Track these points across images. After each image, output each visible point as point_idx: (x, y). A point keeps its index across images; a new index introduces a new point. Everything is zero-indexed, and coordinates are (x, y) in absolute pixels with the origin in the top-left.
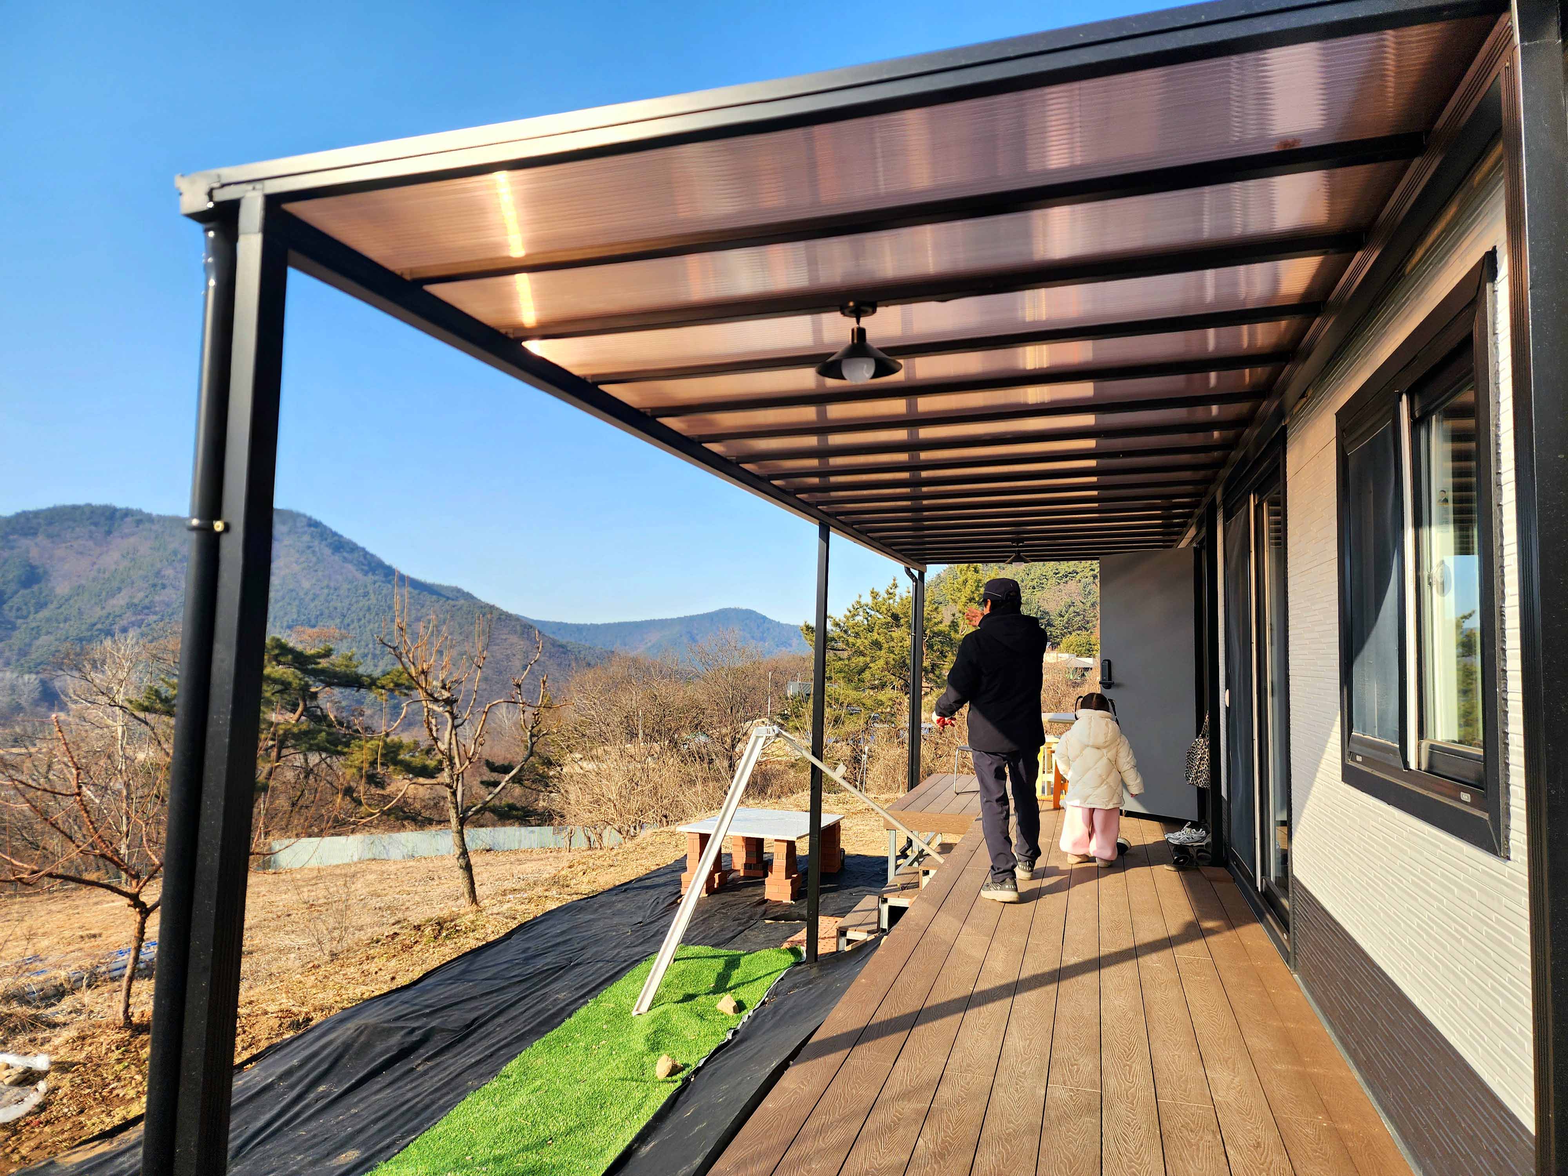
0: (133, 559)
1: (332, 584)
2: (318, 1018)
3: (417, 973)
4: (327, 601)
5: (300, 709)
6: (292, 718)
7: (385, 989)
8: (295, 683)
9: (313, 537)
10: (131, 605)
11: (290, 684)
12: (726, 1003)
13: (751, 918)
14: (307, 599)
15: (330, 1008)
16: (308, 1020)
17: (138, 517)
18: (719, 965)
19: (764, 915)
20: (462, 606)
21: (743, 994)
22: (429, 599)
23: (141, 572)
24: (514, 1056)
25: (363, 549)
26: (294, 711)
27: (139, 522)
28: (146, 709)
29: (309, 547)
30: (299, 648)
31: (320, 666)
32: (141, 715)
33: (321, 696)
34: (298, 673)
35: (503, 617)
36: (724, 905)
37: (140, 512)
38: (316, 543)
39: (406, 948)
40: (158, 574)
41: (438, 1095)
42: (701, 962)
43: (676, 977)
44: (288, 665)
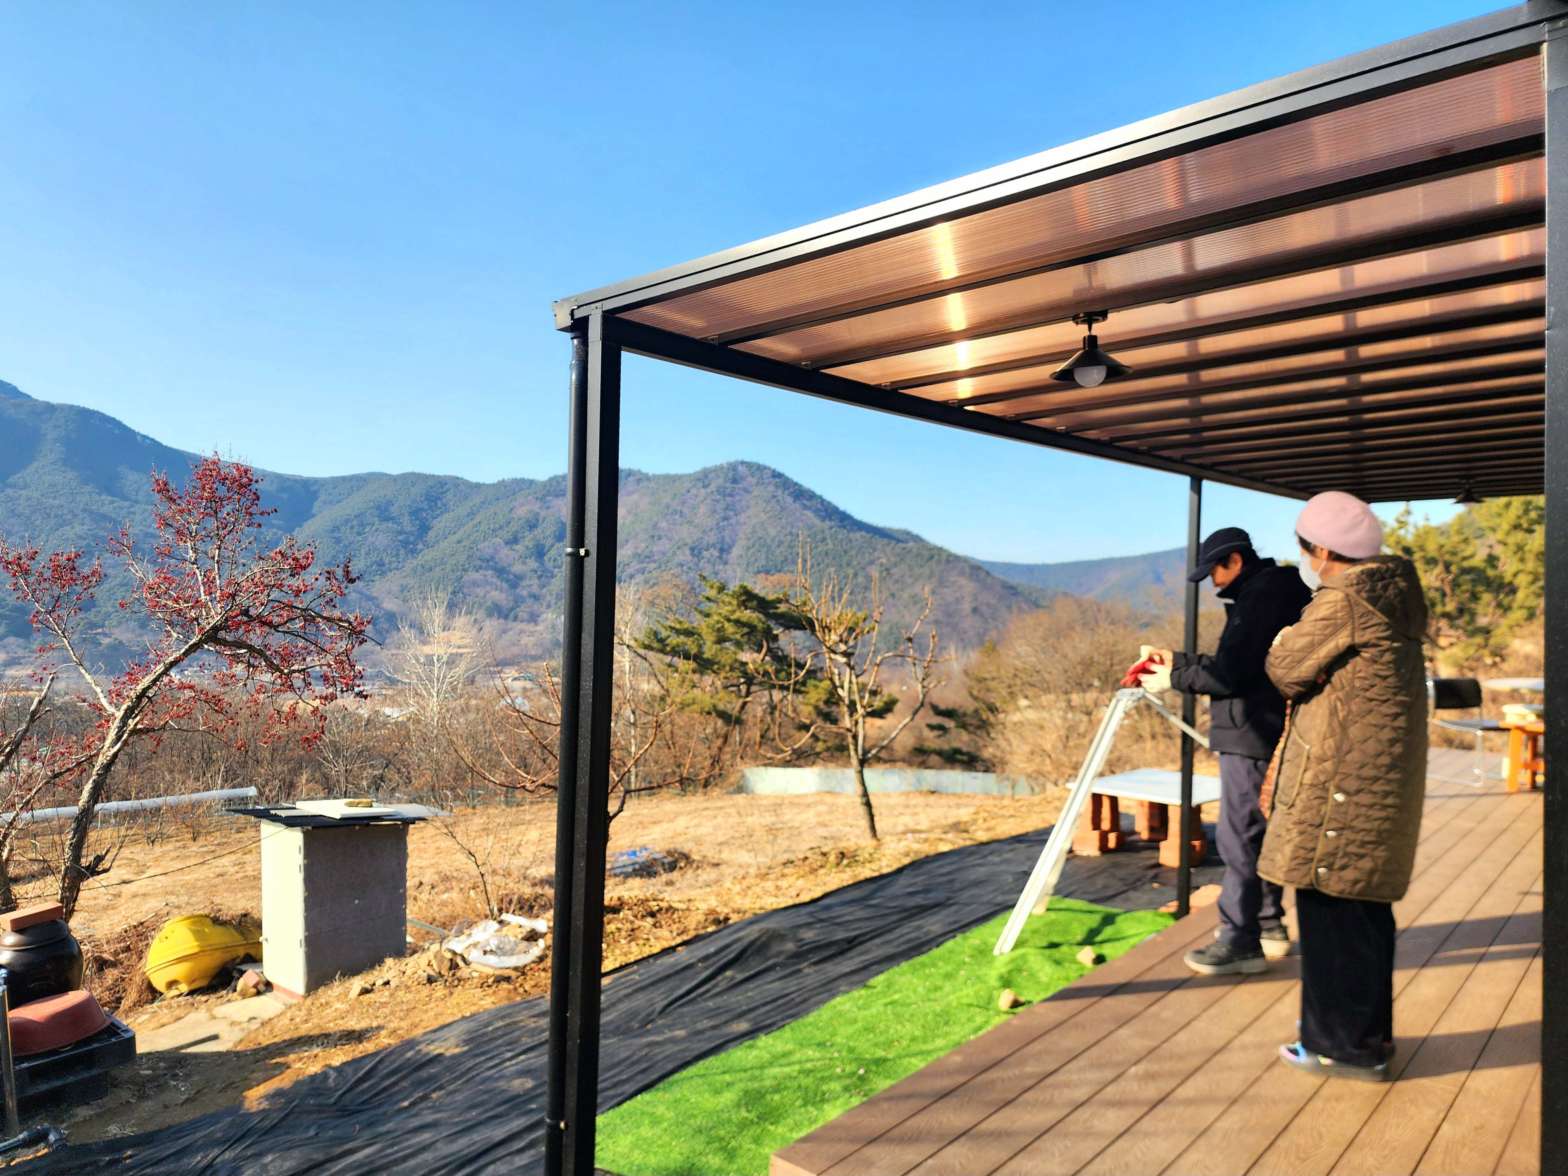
0: (636, 514)
1: (794, 531)
2: (734, 918)
3: (818, 893)
4: (790, 547)
5: (764, 650)
6: (758, 657)
7: (791, 902)
8: (760, 626)
9: (776, 486)
10: (636, 555)
11: (755, 627)
12: (1086, 955)
13: (1138, 880)
14: (774, 547)
15: (745, 912)
16: (727, 919)
17: (639, 477)
18: (1093, 921)
19: (1155, 878)
20: (912, 548)
21: (1107, 950)
22: (880, 542)
23: (643, 525)
24: (882, 972)
25: (820, 497)
26: (759, 651)
27: (639, 481)
28: (647, 647)
29: (774, 497)
30: (762, 594)
31: (779, 611)
32: (642, 651)
33: (781, 637)
34: (761, 616)
35: (951, 559)
36: (1116, 865)
37: (639, 472)
38: (780, 492)
39: (813, 871)
40: (655, 526)
41: (815, 992)
42: (1070, 915)
43: (1046, 925)
44: (754, 609)
